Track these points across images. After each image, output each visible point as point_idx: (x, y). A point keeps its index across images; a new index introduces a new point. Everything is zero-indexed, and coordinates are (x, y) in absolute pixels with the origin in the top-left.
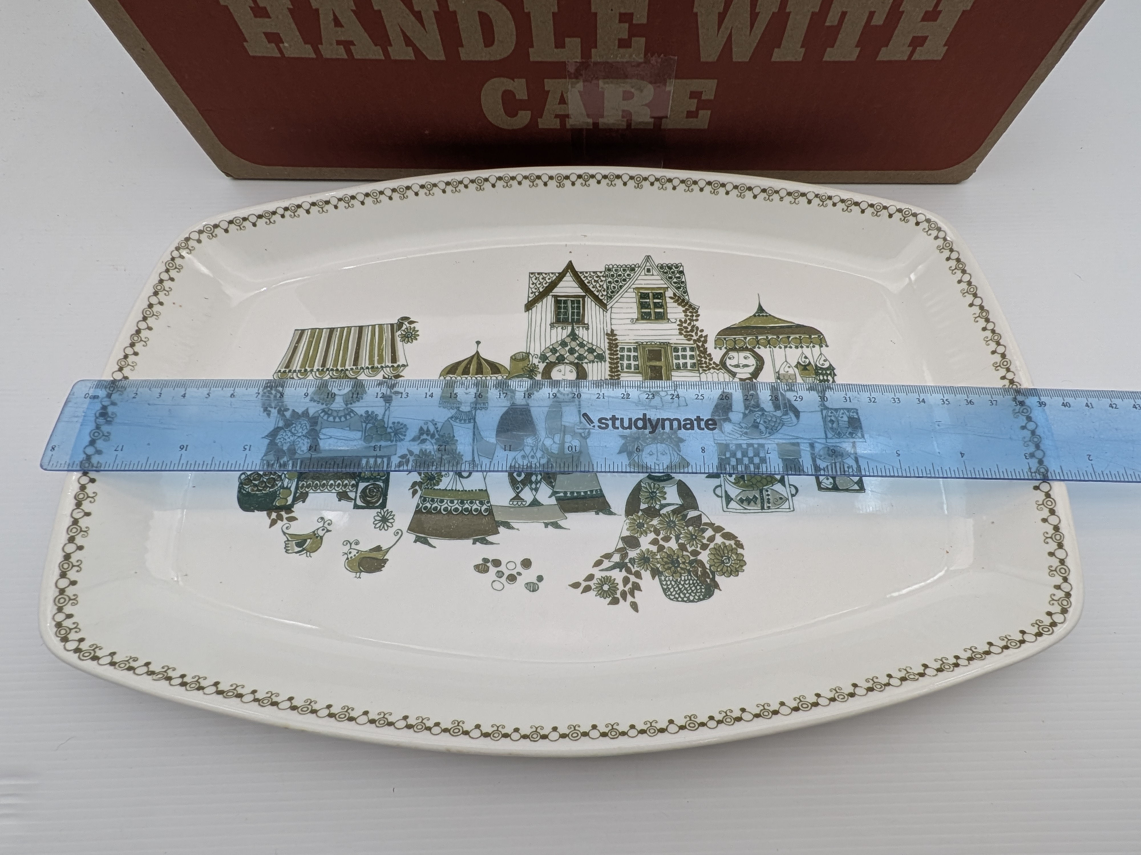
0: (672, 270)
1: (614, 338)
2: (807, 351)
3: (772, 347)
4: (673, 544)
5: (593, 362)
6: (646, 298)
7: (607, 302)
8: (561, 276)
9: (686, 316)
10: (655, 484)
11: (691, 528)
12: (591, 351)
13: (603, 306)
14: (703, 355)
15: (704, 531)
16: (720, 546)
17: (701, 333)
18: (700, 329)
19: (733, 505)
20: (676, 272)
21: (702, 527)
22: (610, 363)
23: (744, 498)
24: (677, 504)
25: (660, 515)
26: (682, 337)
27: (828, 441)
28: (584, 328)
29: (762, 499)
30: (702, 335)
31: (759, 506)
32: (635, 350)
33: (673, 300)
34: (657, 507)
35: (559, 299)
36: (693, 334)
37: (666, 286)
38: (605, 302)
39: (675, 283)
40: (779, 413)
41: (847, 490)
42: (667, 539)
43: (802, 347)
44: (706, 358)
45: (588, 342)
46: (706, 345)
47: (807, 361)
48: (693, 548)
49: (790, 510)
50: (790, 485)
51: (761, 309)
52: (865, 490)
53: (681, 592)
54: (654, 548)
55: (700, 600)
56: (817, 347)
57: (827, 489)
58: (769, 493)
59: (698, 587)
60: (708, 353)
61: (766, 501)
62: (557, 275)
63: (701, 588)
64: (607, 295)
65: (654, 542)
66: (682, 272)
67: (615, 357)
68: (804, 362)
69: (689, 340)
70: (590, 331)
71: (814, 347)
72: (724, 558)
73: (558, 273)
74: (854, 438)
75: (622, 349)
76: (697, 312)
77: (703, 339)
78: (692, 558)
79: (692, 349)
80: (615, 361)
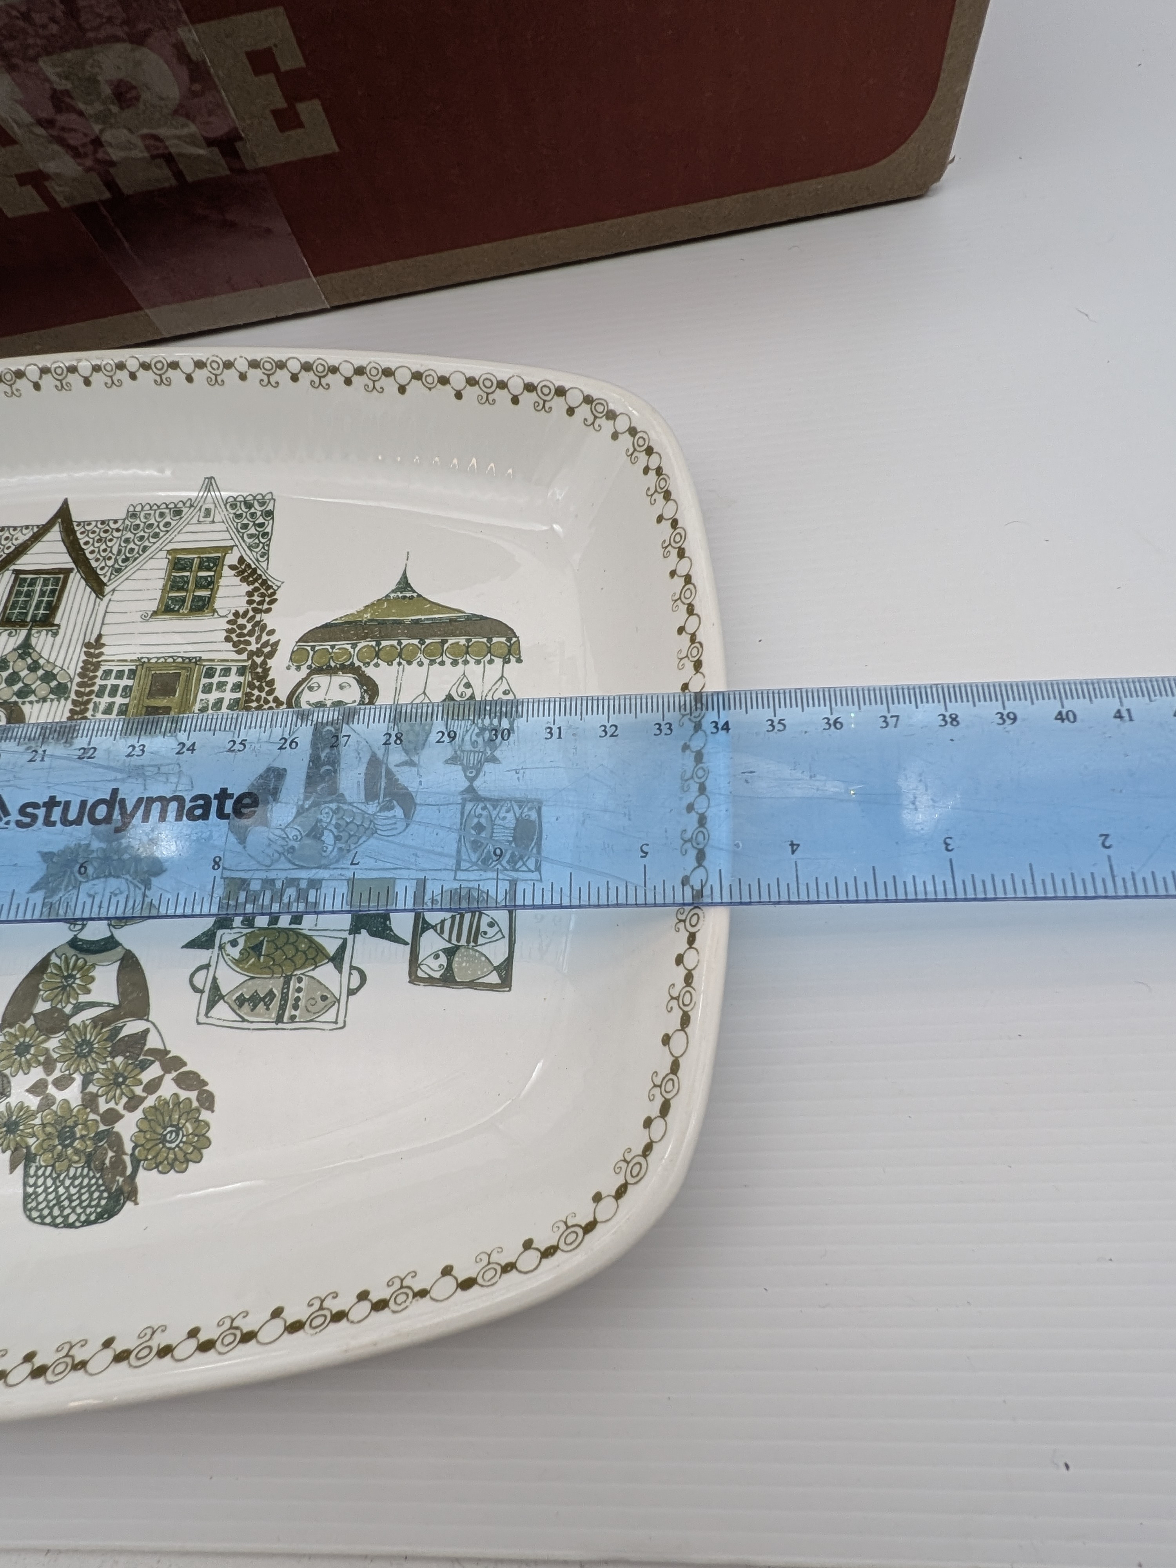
0: (253, 510)
1: (97, 651)
2: (473, 671)
3: (404, 663)
4: (73, 1094)
5: (44, 700)
6: (183, 569)
7: (110, 580)
8: (42, 532)
9: (250, 602)
10: (78, 959)
11: (119, 1060)
12: (48, 677)
13: (97, 586)
14: (257, 684)
15: (144, 1066)
16: (167, 1103)
17: (268, 638)
18: (268, 629)
19: (222, 1010)
20: (259, 513)
21: (142, 1057)
22: (74, 702)
23: (247, 997)
24: (109, 1005)
25: (68, 1029)
26: (229, 646)
27: (461, 875)
28: (50, 633)
29: (285, 997)
30: (269, 640)
31: (274, 1015)
32: (132, 673)
33: (234, 572)
34: (68, 1009)
35: (22, 576)
36: (253, 640)
37: (231, 543)
38: (105, 580)
39: (251, 536)
40: (372, 808)
41: (472, 984)
42: (62, 1083)
43: (466, 662)
44: (261, 689)
45: (48, 662)
46: (270, 662)
47: (469, 692)
48: (112, 1105)
49: (334, 1026)
50: (352, 968)
51: (404, 584)
52: (510, 987)
53: (59, 1203)
54: (33, 1102)
55: (88, 1223)
56: (498, 662)
57: (430, 981)
58: (302, 985)
59: (96, 1195)
60: (269, 678)
61: (290, 1002)
62: (36, 530)
63: (100, 1198)
64: (113, 566)
65: (38, 1088)
66: (270, 514)
67: (88, 690)
68: (461, 696)
69: (239, 652)
70: (59, 638)
71: (491, 662)
72: (169, 1129)
73: (38, 526)
74: (517, 870)
75: (107, 673)
76: (274, 593)
77: (269, 649)
78: (102, 1127)
79: (241, 671)
80: (85, 698)
